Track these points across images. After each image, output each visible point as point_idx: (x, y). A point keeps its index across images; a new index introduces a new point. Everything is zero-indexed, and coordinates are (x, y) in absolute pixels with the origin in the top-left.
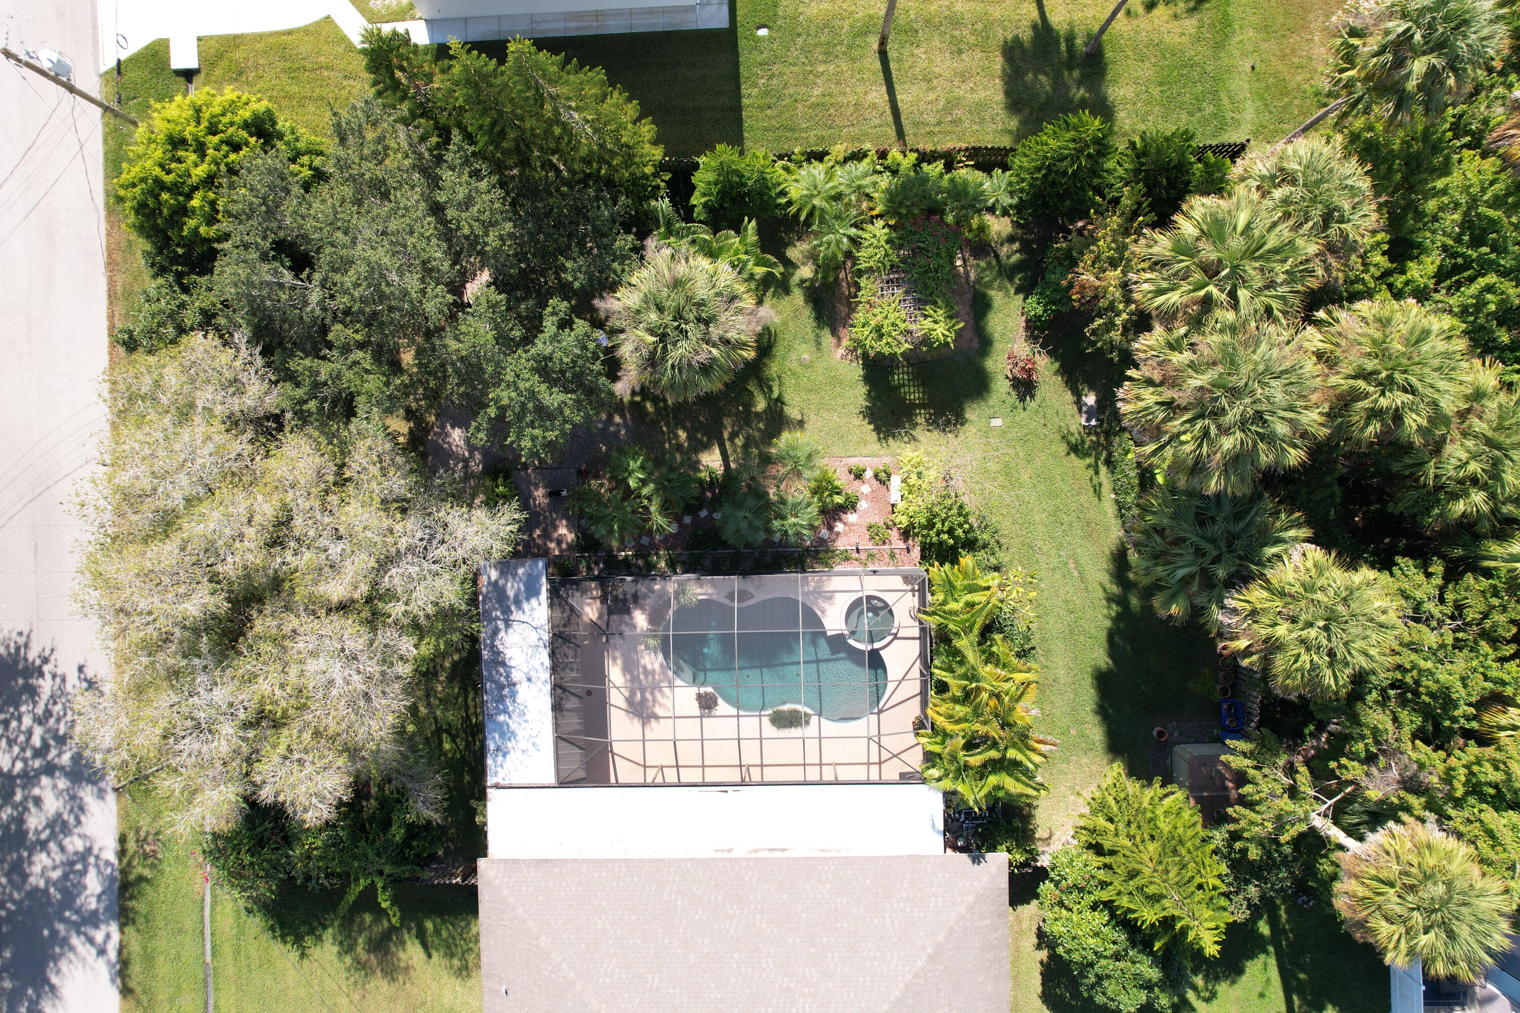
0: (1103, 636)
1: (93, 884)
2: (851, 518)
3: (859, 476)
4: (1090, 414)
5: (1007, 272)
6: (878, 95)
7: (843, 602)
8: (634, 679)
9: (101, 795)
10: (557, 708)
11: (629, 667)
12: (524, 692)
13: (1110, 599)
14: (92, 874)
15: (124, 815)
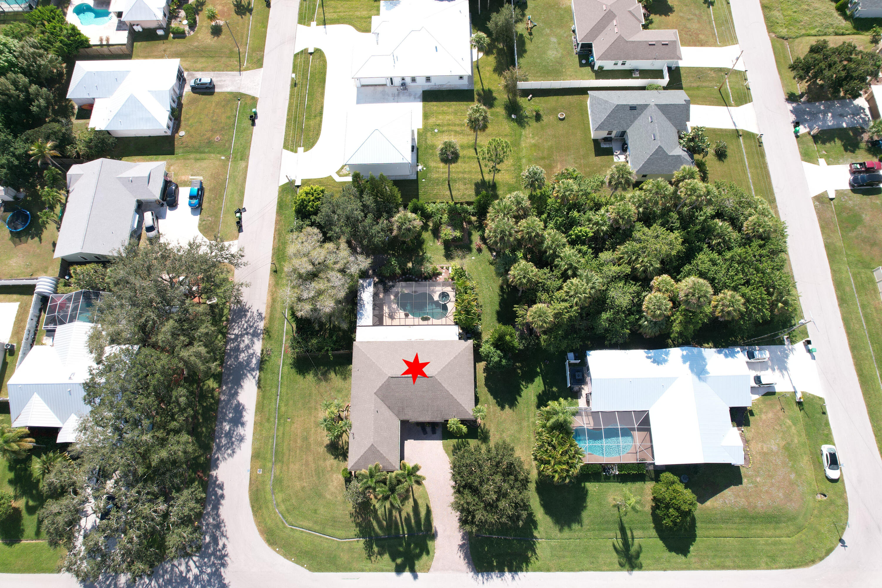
0: (498, 303)
1: (254, 361)
2: (440, 277)
3: (442, 268)
4: (494, 256)
5: (476, 228)
6: (448, 193)
7: (438, 293)
8: (390, 310)
9: (259, 340)
10: (374, 309)
11: (389, 308)
12: (367, 306)
13: (499, 295)
14: (254, 358)
15: (263, 345)
